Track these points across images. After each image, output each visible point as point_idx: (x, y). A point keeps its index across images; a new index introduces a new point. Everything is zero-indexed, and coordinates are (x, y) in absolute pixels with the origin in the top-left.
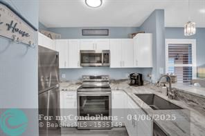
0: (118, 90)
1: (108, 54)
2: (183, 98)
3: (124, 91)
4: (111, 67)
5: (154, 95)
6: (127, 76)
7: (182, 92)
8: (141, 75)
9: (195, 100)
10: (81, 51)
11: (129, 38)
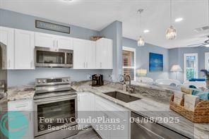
0: (84, 91)
1: (72, 54)
2: (138, 91)
3: (90, 92)
4: (74, 68)
5: (116, 92)
6: (88, 77)
7: (138, 87)
8: (102, 76)
9: (147, 91)
10: (36, 47)
11: (91, 40)
